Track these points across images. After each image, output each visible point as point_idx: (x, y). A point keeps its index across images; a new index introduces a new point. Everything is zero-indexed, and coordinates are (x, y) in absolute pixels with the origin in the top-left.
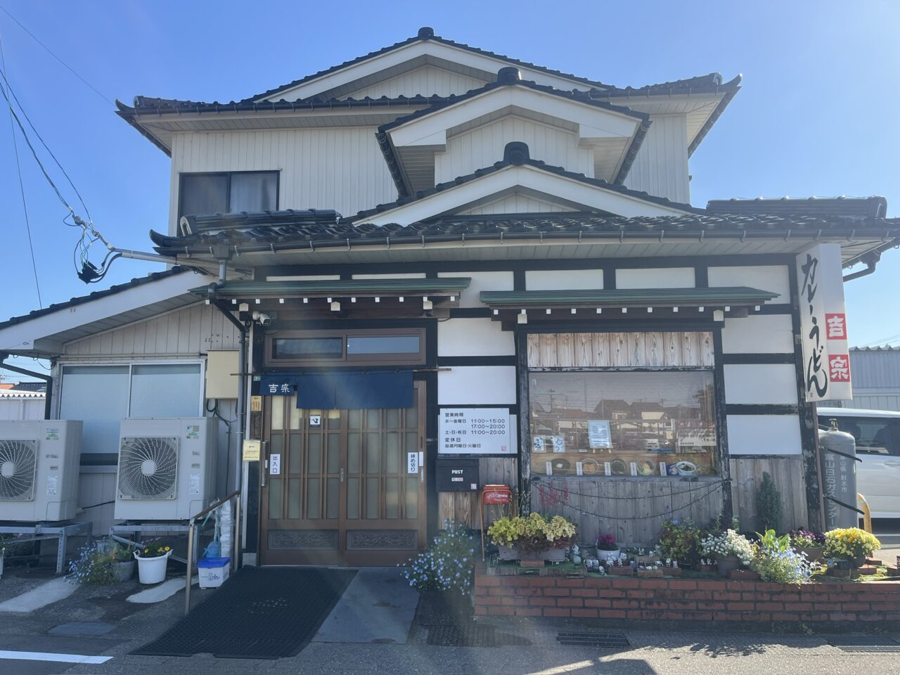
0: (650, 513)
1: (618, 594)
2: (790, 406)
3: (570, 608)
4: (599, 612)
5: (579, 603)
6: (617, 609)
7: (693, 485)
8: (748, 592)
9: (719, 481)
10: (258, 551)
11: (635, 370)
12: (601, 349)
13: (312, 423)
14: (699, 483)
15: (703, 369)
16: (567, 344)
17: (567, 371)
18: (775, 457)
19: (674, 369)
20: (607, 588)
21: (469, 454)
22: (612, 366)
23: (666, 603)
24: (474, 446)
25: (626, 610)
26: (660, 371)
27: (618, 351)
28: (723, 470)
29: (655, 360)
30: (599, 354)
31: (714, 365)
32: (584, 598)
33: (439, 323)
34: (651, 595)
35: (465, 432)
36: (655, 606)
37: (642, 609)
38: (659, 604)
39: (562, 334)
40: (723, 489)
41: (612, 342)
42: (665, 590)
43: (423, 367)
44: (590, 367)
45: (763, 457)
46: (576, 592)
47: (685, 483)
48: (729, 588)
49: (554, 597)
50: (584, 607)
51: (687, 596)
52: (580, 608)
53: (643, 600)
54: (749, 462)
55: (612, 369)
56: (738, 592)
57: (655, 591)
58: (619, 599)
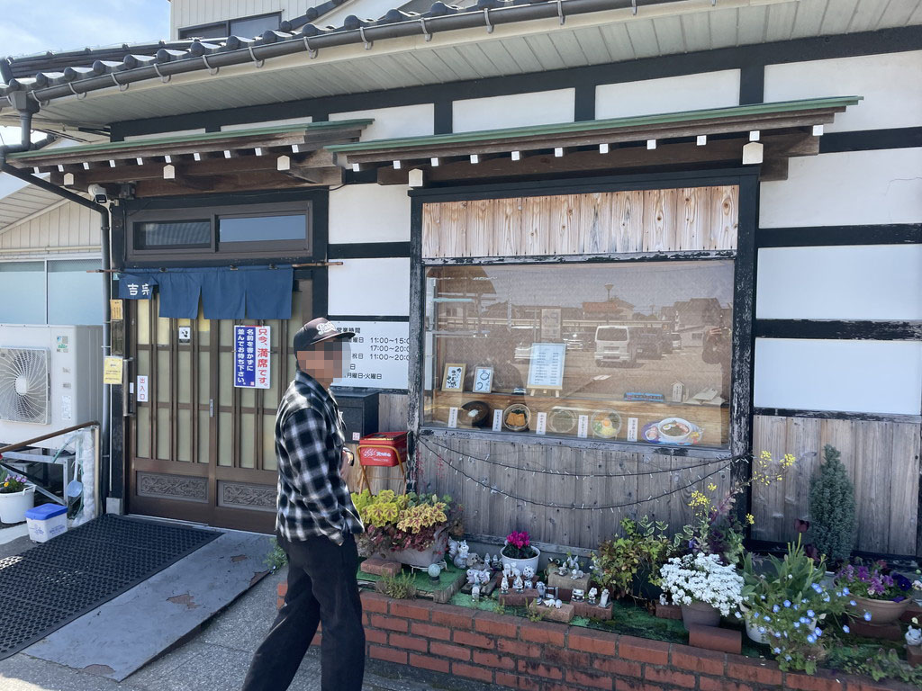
0: (599, 499)
1: (483, 642)
2: (905, 325)
3: (408, 651)
4: (450, 665)
5: (421, 645)
6: (478, 665)
7: (676, 461)
8: (710, 676)
9: (727, 459)
10: (123, 495)
11: (590, 261)
12: (536, 225)
13: (181, 337)
14: (687, 459)
15: (713, 255)
16: (483, 219)
17: (480, 264)
18: (863, 417)
19: (660, 258)
20: (466, 630)
21: (367, 388)
22: (553, 254)
23: (560, 669)
24: (373, 376)
25: (494, 669)
26: (633, 260)
27: (564, 227)
28: (736, 439)
29: (626, 242)
30: (532, 234)
31: (735, 248)
32: (429, 640)
33: (331, 193)
34: (535, 653)
35: (361, 356)
36: (542, 671)
37: (520, 673)
38: (549, 670)
39: (475, 203)
40: (733, 472)
41: (554, 211)
42: (560, 648)
43: (308, 260)
44: (515, 257)
45: (841, 416)
46: (418, 628)
47: (662, 457)
48: (674, 662)
49: (386, 630)
50: (429, 653)
51: (596, 664)
52: (424, 654)
53: (523, 658)
54: (812, 424)
55: (551, 260)
56: (691, 673)
57: (543, 647)
58: (485, 650)
